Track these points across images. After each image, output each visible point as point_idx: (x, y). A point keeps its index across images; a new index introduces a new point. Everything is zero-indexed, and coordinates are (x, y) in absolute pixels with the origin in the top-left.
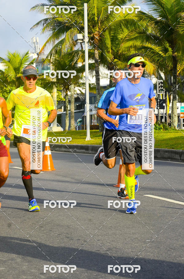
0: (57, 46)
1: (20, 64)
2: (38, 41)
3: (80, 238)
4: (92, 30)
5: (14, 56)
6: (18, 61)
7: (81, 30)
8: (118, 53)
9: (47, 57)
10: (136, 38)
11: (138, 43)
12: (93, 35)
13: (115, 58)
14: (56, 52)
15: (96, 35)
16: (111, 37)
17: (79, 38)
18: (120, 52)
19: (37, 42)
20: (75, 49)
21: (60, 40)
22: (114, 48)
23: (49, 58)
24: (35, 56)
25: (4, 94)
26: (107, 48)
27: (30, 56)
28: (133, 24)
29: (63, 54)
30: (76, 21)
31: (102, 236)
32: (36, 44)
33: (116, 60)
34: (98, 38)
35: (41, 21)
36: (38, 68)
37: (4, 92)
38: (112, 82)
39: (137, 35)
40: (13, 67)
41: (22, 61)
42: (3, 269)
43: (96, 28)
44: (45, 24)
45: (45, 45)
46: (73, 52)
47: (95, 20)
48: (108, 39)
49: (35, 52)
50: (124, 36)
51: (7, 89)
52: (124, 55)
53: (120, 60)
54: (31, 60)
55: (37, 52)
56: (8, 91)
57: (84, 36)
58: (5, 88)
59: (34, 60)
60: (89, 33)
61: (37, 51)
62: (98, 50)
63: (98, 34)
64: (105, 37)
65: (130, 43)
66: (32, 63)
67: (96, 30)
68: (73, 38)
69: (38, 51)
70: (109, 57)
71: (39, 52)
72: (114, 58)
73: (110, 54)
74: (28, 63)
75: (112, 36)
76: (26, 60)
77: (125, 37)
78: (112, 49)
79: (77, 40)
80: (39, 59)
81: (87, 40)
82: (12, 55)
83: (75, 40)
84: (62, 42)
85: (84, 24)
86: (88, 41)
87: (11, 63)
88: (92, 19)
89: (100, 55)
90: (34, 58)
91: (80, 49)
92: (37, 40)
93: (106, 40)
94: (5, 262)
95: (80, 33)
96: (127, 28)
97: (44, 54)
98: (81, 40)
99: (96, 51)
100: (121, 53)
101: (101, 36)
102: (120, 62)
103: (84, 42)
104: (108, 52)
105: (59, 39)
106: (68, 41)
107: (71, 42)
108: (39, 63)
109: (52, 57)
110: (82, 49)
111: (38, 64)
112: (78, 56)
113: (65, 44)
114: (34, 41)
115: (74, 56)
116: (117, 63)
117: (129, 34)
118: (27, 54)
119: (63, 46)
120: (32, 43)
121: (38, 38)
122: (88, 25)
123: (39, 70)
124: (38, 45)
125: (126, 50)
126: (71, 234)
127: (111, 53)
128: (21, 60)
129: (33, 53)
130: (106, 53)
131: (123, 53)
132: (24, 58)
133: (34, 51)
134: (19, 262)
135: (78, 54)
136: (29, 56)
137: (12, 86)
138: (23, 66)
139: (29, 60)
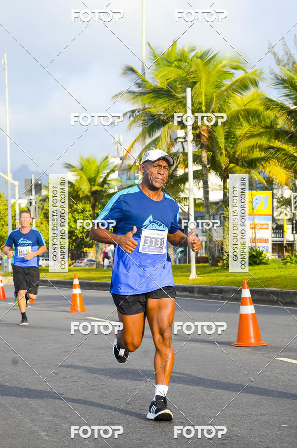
0: (148, 147)
1: (96, 172)
2: (122, 141)
5: (88, 162)
6: (94, 168)
8: (235, 155)
9: (135, 163)
10: (260, 135)
11: (264, 141)
12: (200, 132)
15: (203, 131)
16: (225, 134)
17: (179, 136)
18: (238, 153)
20: (174, 150)
21: (155, 137)
22: (229, 149)
23: (138, 164)
24: (118, 161)
26: (220, 148)
28: (256, 116)
32: (119, 144)
33: (232, 165)
34: (206, 135)
35: (126, 113)
36: (121, 178)
37: (74, 211)
39: (261, 130)
40: (87, 176)
41: (99, 168)
44: (132, 117)
45: (132, 146)
47: (202, 111)
48: (220, 136)
49: (118, 156)
50: (244, 132)
51: (78, 208)
52: (244, 157)
53: (238, 165)
54: (111, 167)
55: (120, 156)
56: (80, 211)
57: (186, 134)
58: (75, 206)
59: (116, 166)
60: (194, 129)
61: (120, 154)
62: (206, 152)
63: (206, 130)
64: (217, 133)
65: (252, 142)
66: (113, 171)
67: (203, 125)
68: (172, 136)
69: (122, 154)
71: (122, 155)
72: (230, 162)
74: (108, 171)
75: (226, 132)
76: (105, 167)
77: (245, 134)
78: (226, 150)
79: (177, 138)
80: (123, 165)
81: (190, 137)
82: (86, 160)
83: (174, 138)
84: (155, 142)
86: (192, 140)
87: (84, 172)
88: (198, 109)
89: (209, 158)
90: (115, 164)
91: (181, 150)
92: (120, 140)
93: (219, 138)
95: (181, 129)
96: (248, 121)
97: (130, 159)
98: (182, 138)
99: (204, 152)
100: (238, 156)
101: (210, 132)
102: (238, 168)
103: (187, 141)
104: (221, 154)
105: (153, 136)
106: (164, 140)
107: (169, 141)
108: (122, 170)
110: (184, 150)
111: (121, 172)
112: (178, 160)
113: (160, 143)
116: (234, 169)
117: (251, 129)
118: (106, 158)
120: (113, 143)
121: (121, 136)
124: (122, 147)
125: (247, 150)
127: (225, 155)
128: (98, 167)
129: (115, 157)
130: (218, 155)
131: (242, 155)
133: (116, 155)
135: (178, 158)
136: (109, 161)
137: (85, 204)
138: (101, 176)
139: (109, 167)
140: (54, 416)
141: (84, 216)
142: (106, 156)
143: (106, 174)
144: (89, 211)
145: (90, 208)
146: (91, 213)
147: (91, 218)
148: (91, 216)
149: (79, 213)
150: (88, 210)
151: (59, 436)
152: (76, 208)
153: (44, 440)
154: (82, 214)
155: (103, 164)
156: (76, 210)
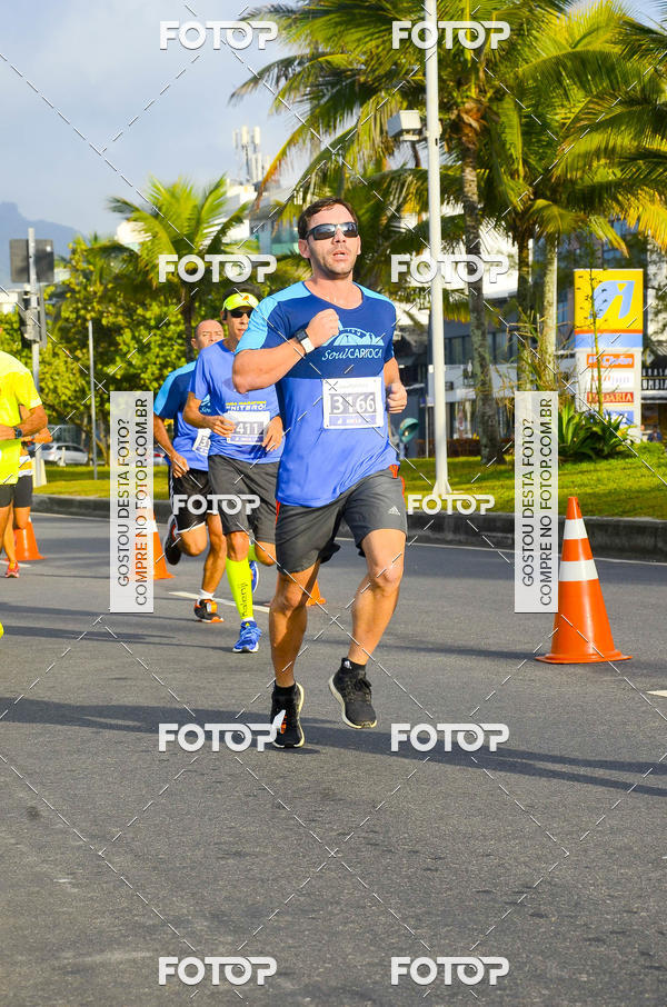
0: (326, 155)
1: (193, 222)
2: (257, 141)
3: (418, 848)
4: (455, 94)
5: (173, 195)
6: (186, 212)
7: (415, 96)
8: (551, 177)
9: (292, 198)
10: (613, 123)
11: (624, 140)
12: (459, 116)
13: (537, 194)
14: (324, 178)
15: (467, 112)
16: (523, 120)
17: (405, 126)
18: (558, 172)
19: (253, 142)
20: (392, 164)
21: (340, 132)
22: (533, 160)
23: (301, 202)
24: (247, 195)
25: (137, 334)
26: (510, 159)
27: (229, 194)
28: (604, 70)
29: (348, 185)
30: (395, 64)
31: (500, 841)
32: (250, 149)
33: (541, 203)
34: (475, 124)
35: (268, 69)
36: (257, 238)
37: (139, 324)
38: (526, 281)
39: (618, 110)
40: (169, 233)
41: (199, 213)
42: (148, 955)
43: (469, 89)
44: (283, 79)
45: (284, 153)
46: (383, 177)
47: (466, 60)
48: (511, 127)
49: (248, 181)
50: (572, 116)
51: (148, 315)
52: (573, 182)
53: (555, 202)
54: (232, 209)
55: (255, 181)
56: (153, 323)
57: (424, 120)
58: (140, 311)
59: (244, 208)
60: (445, 107)
61: (254, 176)
62: (475, 169)
63: (475, 110)
64: (503, 119)
65: (594, 141)
66: (238, 219)
67: (467, 97)
68: (386, 128)
69: (259, 177)
70: (517, 192)
71: (260, 179)
72: (535, 194)
73: (521, 180)
74: (224, 220)
75: (525, 117)
76: (215, 209)
77: (577, 119)
78: (525, 162)
79: (401, 133)
80: (262, 204)
81: (435, 130)
82: (169, 191)
83: (391, 134)
84: (344, 143)
85: (424, 75)
86: (438, 137)
87: (161, 222)
88: (455, 56)
89: (482, 184)
90: (243, 200)
91: (411, 165)
92: (253, 137)
93: (507, 130)
94: (152, 930)
95: (410, 107)
96: (583, 85)
97: (279, 187)
98: (414, 132)
99: (468, 170)
100: (558, 178)
101: (486, 115)
102: (555, 210)
103: (425, 139)
104: (513, 174)
105: (335, 128)
106: (366, 138)
107: (378, 139)
108: (259, 218)
109: (309, 197)
110: (417, 164)
111: (257, 223)
112: (401, 191)
113: (355, 148)
114: (245, 139)
115: (386, 194)
116: (546, 213)
117: (591, 106)
118: (218, 186)
119: (349, 158)
120: (237, 147)
121: (257, 130)
122: (441, 79)
123: (261, 244)
124: (260, 156)
125: (581, 164)
126: (387, 832)
127: (525, 177)
128: (199, 209)
129: (241, 184)
130: (506, 178)
131: (569, 176)
132: (207, 199)
133: (243, 176)
134: (202, 930)
135: (403, 185)
136: (225, 193)
137: (167, 304)
138: (205, 231)
139: (225, 208)
140: (93, 837)
141: (164, 337)
142: (216, 181)
143: (219, 228)
144: (177, 323)
145: (180, 316)
146: (182, 327)
147: (180, 341)
148: (180, 336)
149: (149, 328)
150: (173, 320)
151: (104, 885)
152: (143, 316)
153: (70, 895)
154: (159, 332)
155: (210, 200)
156: (144, 322)
